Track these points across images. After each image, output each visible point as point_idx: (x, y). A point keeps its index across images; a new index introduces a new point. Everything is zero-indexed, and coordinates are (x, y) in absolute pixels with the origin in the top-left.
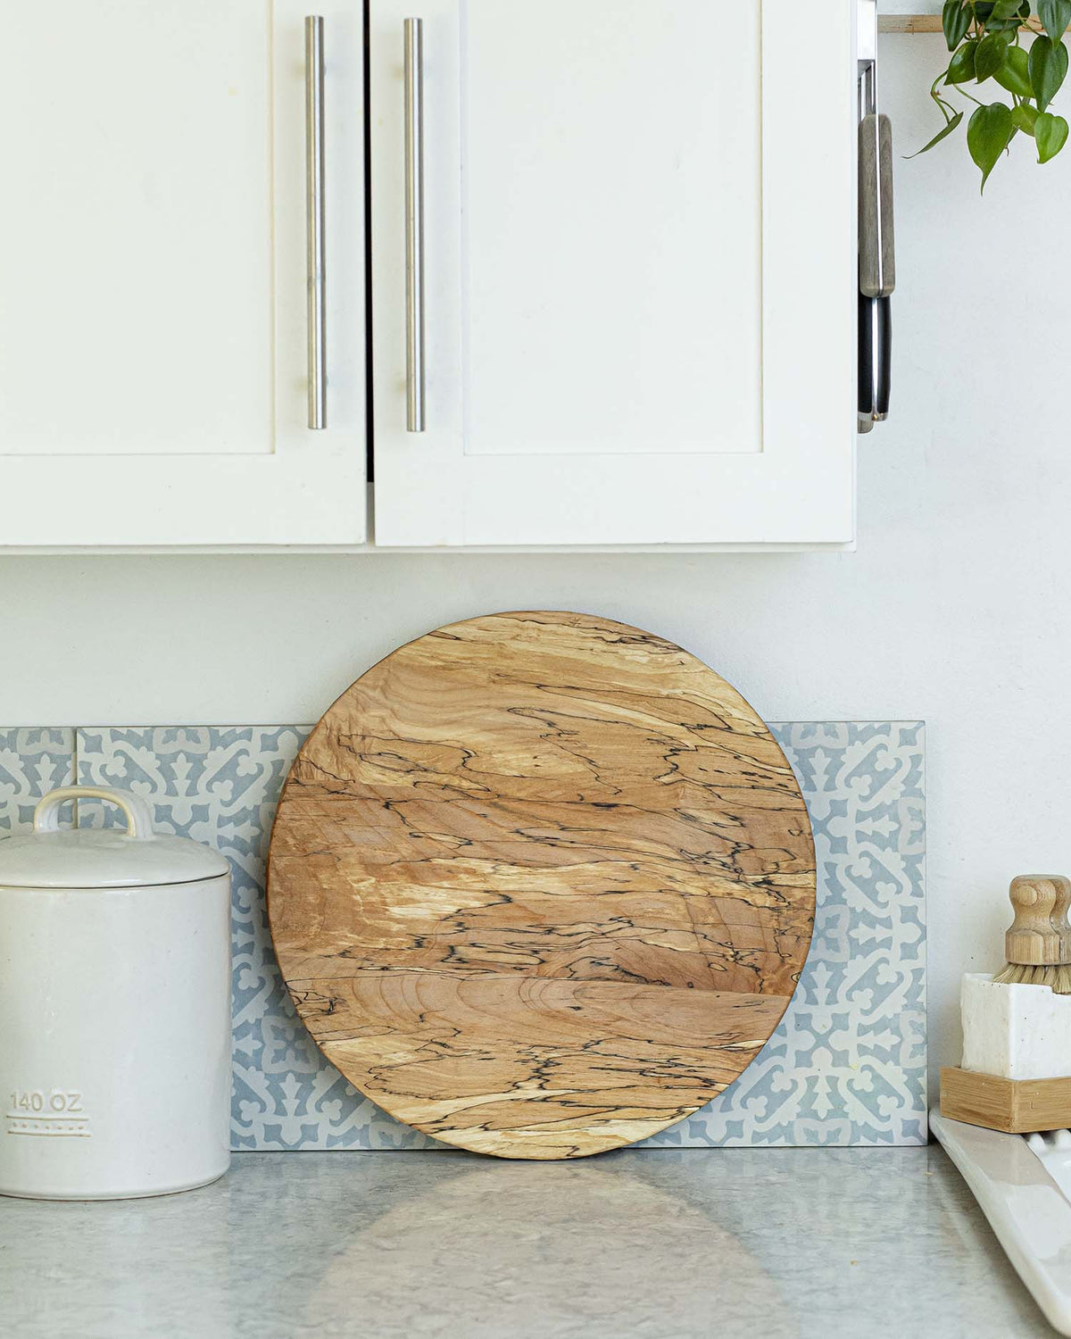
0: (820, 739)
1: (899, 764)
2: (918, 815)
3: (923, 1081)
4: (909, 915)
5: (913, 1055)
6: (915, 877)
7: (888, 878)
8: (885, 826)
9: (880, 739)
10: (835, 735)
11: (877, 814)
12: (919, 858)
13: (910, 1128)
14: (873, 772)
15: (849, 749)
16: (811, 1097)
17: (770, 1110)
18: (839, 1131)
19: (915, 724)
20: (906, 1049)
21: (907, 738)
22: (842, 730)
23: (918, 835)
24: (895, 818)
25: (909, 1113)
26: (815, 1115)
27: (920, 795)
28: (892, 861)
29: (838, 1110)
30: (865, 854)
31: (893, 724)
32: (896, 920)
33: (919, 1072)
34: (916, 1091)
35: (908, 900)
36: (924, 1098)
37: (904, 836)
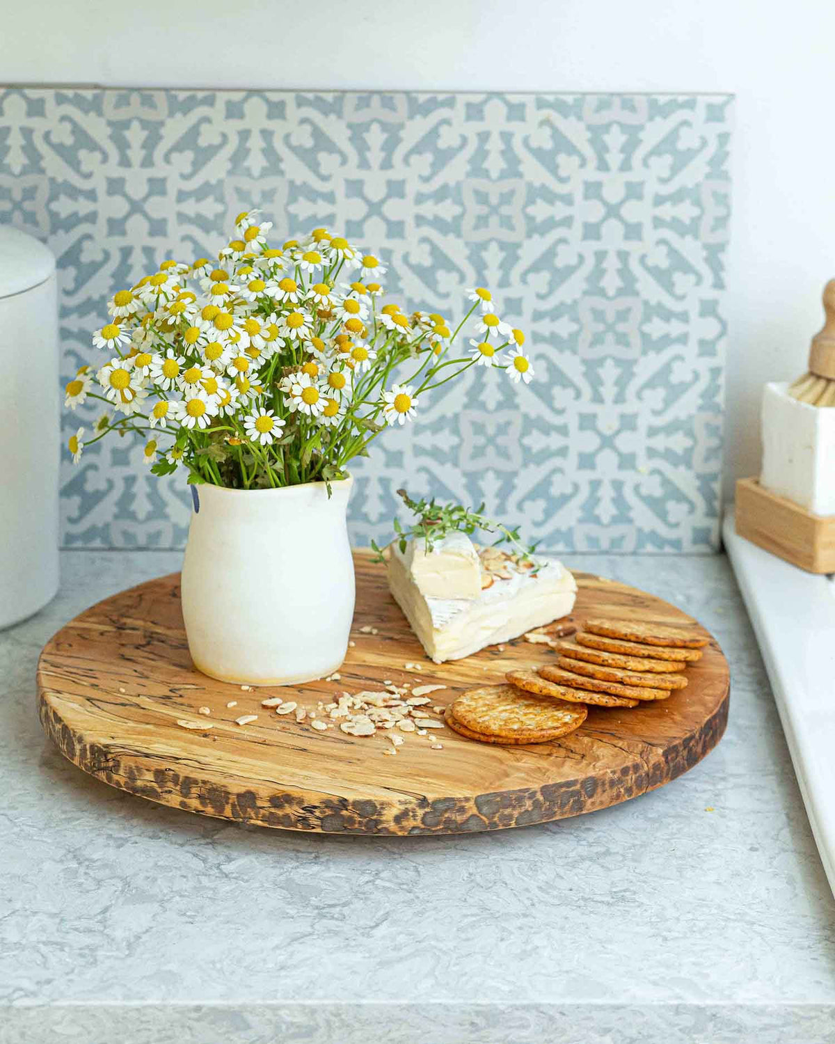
0: (616, 113)
1: (704, 142)
2: (723, 199)
3: (717, 487)
4: (709, 309)
5: (707, 459)
6: (716, 266)
7: (686, 268)
8: (686, 211)
9: (683, 114)
10: (633, 109)
11: (677, 198)
12: (721, 247)
13: (701, 536)
14: (675, 152)
15: (648, 125)
16: (594, 500)
17: (548, 514)
18: (622, 538)
19: (724, 98)
20: (699, 453)
21: (716, 113)
22: (642, 103)
23: (722, 222)
24: (698, 203)
25: (700, 520)
26: (597, 520)
27: (725, 176)
28: (691, 249)
29: (622, 517)
30: (662, 242)
31: (699, 98)
32: (694, 315)
33: (714, 477)
34: (709, 497)
35: (707, 292)
36: (717, 504)
37: (707, 222)
